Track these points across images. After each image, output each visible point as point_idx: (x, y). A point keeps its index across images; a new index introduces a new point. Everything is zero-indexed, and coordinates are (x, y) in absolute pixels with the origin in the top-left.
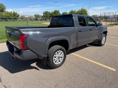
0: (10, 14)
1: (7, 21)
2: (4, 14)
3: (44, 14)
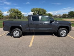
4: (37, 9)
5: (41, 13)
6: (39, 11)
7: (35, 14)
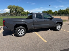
0: (26, 12)
1: (24, 16)
2: (23, 13)
3: (43, 12)
4: (14, 6)
5: (19, 11)
6: (17, 9)
7: (12, 11)
